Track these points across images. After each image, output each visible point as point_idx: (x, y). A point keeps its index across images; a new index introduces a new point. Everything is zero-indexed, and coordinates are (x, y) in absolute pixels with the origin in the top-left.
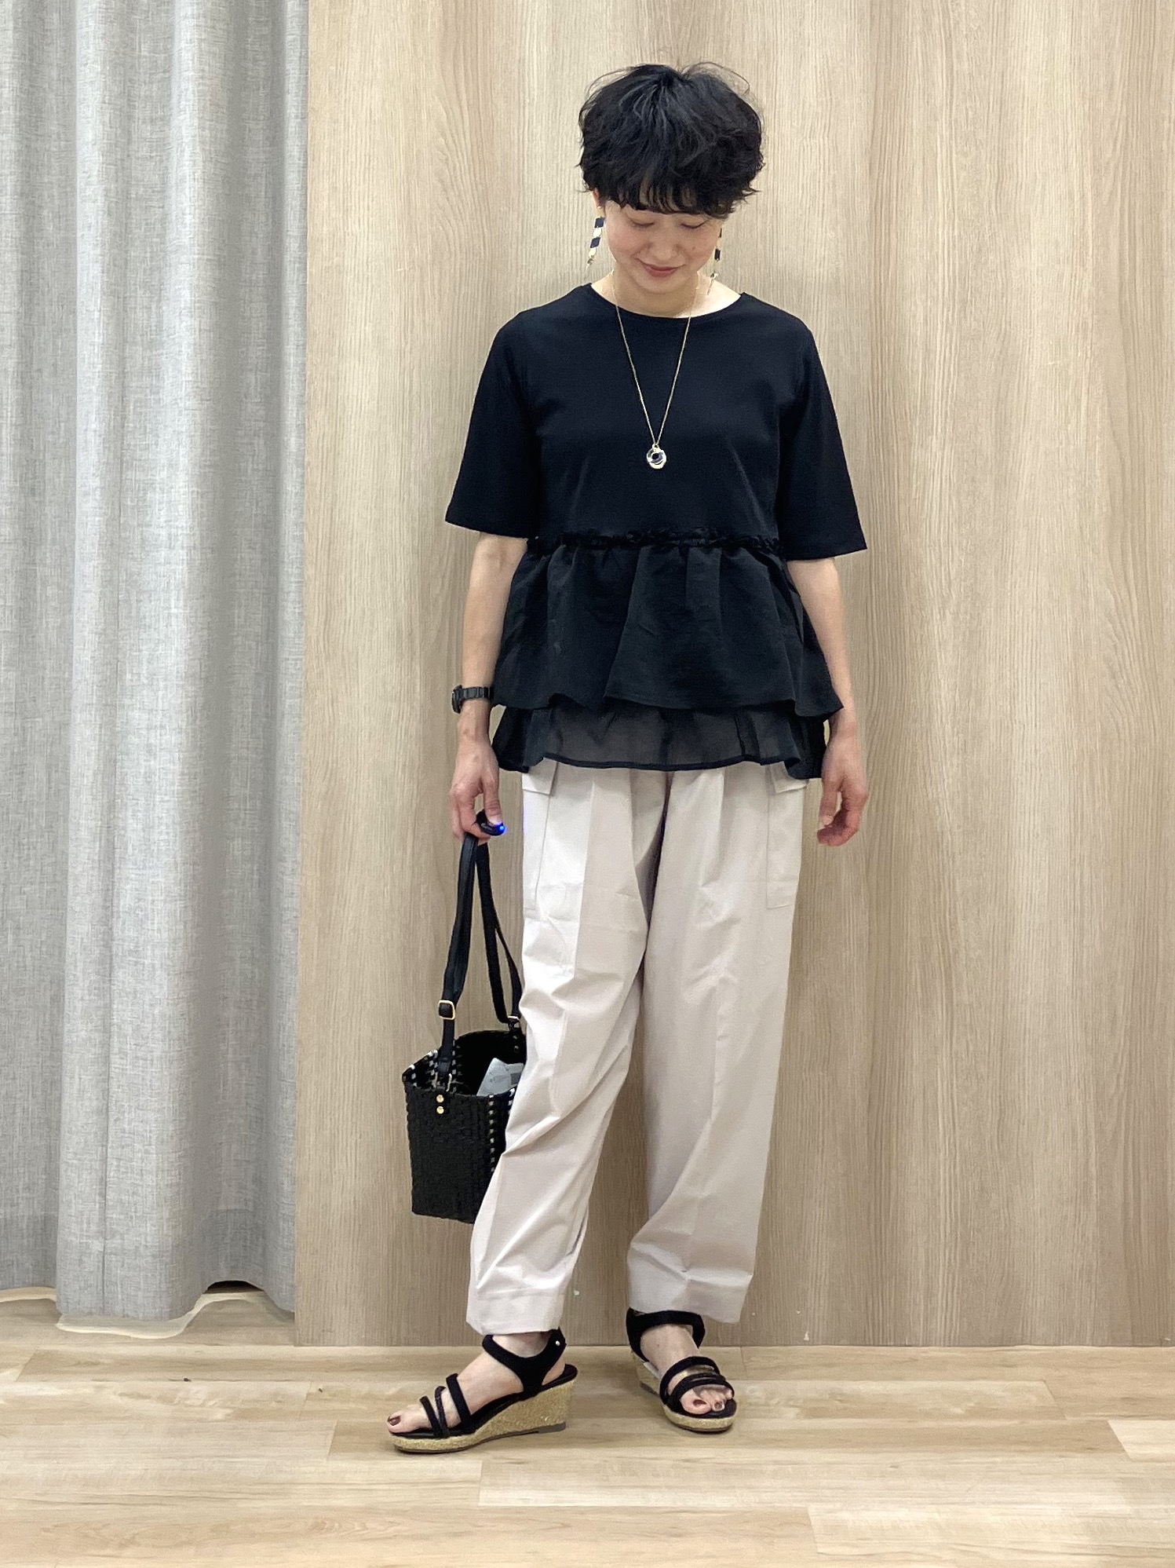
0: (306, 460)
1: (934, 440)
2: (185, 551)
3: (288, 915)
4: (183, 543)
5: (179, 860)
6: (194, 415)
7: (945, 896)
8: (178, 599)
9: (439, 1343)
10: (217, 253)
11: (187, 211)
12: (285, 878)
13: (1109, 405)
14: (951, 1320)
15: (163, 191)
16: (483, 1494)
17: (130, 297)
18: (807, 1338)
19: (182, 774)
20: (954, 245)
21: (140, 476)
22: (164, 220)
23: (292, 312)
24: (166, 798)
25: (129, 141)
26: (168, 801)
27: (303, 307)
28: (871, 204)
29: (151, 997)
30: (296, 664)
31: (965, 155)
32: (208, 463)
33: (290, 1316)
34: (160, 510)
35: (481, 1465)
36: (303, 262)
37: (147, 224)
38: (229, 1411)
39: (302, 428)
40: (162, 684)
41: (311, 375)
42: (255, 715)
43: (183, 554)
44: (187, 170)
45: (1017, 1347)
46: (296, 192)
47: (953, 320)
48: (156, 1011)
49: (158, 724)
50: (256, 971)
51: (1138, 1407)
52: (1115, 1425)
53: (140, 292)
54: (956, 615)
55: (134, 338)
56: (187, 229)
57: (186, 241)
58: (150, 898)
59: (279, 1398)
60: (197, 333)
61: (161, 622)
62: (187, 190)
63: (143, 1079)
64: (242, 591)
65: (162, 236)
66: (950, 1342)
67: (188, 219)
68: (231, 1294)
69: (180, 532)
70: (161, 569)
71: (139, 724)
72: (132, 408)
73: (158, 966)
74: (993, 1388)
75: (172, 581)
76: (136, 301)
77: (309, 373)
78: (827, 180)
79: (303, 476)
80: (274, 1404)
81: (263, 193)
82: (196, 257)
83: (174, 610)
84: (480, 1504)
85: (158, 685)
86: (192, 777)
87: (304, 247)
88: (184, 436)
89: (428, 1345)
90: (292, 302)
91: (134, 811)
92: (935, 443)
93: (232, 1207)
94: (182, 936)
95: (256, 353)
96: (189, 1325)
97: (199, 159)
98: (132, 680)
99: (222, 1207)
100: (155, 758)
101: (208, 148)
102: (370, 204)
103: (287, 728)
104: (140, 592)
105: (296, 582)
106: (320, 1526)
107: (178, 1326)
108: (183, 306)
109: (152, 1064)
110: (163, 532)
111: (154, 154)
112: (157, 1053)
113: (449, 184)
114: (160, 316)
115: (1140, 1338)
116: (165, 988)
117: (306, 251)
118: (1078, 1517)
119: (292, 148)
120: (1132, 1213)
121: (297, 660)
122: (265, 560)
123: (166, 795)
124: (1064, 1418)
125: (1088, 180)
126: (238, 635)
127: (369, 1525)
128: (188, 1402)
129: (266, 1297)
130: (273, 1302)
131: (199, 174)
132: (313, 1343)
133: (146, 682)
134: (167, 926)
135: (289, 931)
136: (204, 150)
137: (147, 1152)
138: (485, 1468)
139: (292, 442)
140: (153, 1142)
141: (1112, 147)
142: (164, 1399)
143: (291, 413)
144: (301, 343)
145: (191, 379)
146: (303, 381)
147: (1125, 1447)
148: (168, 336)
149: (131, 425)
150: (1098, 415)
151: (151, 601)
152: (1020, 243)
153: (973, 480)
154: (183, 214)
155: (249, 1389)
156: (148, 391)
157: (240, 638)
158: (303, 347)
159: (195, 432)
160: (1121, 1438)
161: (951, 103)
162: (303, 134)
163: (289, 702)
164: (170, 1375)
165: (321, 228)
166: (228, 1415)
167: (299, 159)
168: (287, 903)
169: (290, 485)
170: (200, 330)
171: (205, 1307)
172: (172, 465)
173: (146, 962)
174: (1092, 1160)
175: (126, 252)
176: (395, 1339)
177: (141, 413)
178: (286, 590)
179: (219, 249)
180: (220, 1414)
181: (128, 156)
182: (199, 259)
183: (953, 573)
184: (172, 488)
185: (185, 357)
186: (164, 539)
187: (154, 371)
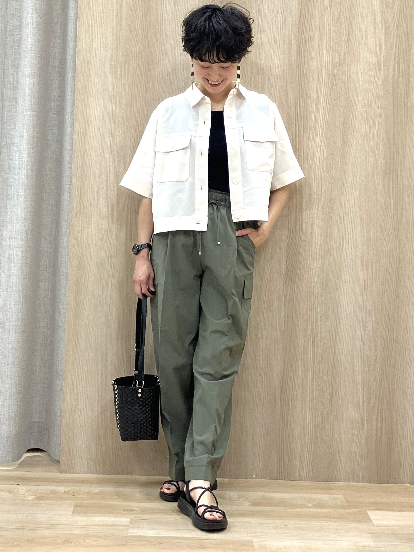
0: (74, 137)
1: (318, 138)
2: (25, 170)
3: (63, 311)
4: (24, 167)
5: (20, 289)
6: (30, 117)
7: (314, 313)
8: (22, 189)
9: (115, 474)
10: (40, 53)
11: (29, 37)
12: (61, 297)
13: (386, 127)
14: (309, 471)
15: (20, 28)
16: (130, 531)
17: (6, 70)
18: (254, 476)
19: (22, 256)
20: (330, 62)
21: (8, 140)
22: (20, 40)
23: (69, 78)
24: (16, 265)
25: (7, 8)
26: (16, 266)
27: (74, 76)
28: (298, 45)
29: (8, 341)
30: (68, 216)
31: (336, 26)
32: (35, 136)
33: (58, 462)
34: (16, 154)
35: (129, 520)
36: (75, 58)
37: (13, 41)
38: (34, 497)
39: (73, 125)
40: (15, 221)
41: (77, 103)
42: (51, 235)
43: (24, 171)
44: (30, 20)
45: (334, 482)
46: (72, 31)
47: (328, 92)
48: (10, 346)
49: (14, 237)
50: (49, 332)
51: (379, 506)
52: (369, 512)
53: (10, 68)
54: (323, 206)
55: (7, 86)
56: (29, 44)
57: (28, 48)
58: (9, 303)
59: (53, 493)
60: (32, 85)
61: (15, 198)
62: (30, 28)
63: (4, 371)
64: (47, 187)
65: (19, 46)
66: (307, 480)
67: (29, 40)
68: (35, 453)
69: (24, 163)
70: (16, 177)
71: (6, 237)
72: (6, 113)
73: (11, 329)
74: (324, 497)
75: (20, 182)
76: (8, 72)
77: (76, 103)
78: (281, 34)
79: (72, 143)
80: (51, 495)
81: (59, 31)
82: (32, 55)
83: (20, 193)
84: (129, 534)
85: (14, 222)
86: (26, 257)
87: (75, 53)
88: (26, 126)
89: (111, 474)
90: (70, 74)
91: (3, 269)
92: (318, 139)
93: (37, 420)
94: (21, 318)
95: (54, 93)
96: (19, 465)
97: (35, 16)
98: (4, 220)
99: (33, 421)
100: (12, 250)
101: (38, 11)
102: (102, 37)
103: (64, 240)
104: (8, 186)
105: (68, 184)
106: (67, 541)
107: (15, 464)
108: (27, 74)
109: (8, 366)
110: (17, 163)
111: (17, 13)
112: (10, 362)
113: (133, 30)
114: (17, 77)
115: (379, 481)
116: (14, 338)
117: (76, 54)
118: (355, 546)
119: (71, 13)
120: (379, 434)
121: (68, 214)
122: (56, 175)
123: (16, 264)
124: (350, 509)
125: (383, 38)
126: (45, 204)
127: (86, 541)
128: (19, 493)
129: (49, 455)
130: (52, 457)
131: (34, 22)
132: (66, 472)
133: (9, 220)
134: (15, 314)
135: (62, 317)
136: (36, 12)
137: (5, 399)
138: (131, 521)
139: (68, 129)
140: (8, 396)
141: (393, 25)
142: (10, 492)
143: (68, 119)
144: (73, 91)
145: (29, 103)
146: (73, 106)
147: (373, 521)
148: (20, 86)
149: (5, 120)
150: (382, 130)
151: (12, 189)
152: (355, 63)
153: (333, 154)
154: (28, 38)
155: (42, 489)
156: (12, 107)
157: (46, 205)
158: (73, 92)
159: (30, 124)
160: (371, 518)
161: (331, 6)
162: (76, 8)
163: (64, 230)
164: (12, 483)
165: (82, 45)
166: (34, 498)
167: (74, 18)
168: (61, 307)
169: (67, 146)
170: (33, 84)
171: (25, 458)
172: (21, 136)
173: (7, 327)
174: (365, 414)
175: (5, 52)
176: (98, 472)
177: (9, 116)
178: (64, 187)
179: (42, 52)
180: (31, 498)
181: (7, 14)
182: (33, 56)
183: (323, 189)
184: (21, 145)
185: (27, 94)
186: (17, 165)
187: (15, 99)
